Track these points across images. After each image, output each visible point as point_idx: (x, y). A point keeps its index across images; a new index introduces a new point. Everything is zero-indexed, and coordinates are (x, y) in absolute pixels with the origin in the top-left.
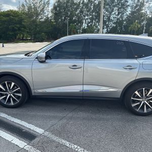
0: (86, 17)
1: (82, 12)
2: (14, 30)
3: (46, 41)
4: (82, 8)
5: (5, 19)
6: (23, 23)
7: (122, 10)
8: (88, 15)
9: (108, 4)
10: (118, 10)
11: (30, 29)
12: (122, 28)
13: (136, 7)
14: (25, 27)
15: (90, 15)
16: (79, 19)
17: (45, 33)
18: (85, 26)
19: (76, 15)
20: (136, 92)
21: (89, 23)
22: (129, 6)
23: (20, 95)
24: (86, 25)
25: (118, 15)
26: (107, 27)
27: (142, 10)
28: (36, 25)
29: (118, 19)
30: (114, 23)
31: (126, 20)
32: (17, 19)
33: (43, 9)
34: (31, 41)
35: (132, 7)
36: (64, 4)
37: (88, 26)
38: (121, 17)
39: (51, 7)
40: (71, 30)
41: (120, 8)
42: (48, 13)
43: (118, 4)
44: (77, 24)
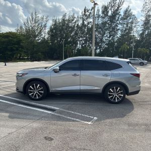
0: (81, 39)
1: (76, 34)
2: (12, 50)
3: (43, 61)
4: (77, 30)
5: (4, 40)
6: (22, 44)
7: (113, 33)
8: (82, 37)
9: (100, 28)
10: (110, 33)
11: (27, 49)
12: (113, 49)
13: (125, 30)
14: (22, 47)
15: (84, 37)
16: (73, 40)
17: (41, 53)
18: (79, 46)
19: (71, 37)
20: (111, 90)
21: (83, 44)
22: (119, 29)
23: (42, 92)
24: (81, 46)
25: (110, 37)
26: (100, 48)
27: (131, 33)
28: (34, 46)
29: (109, 41)
30: (106, 44)
31: (117, 42)
32: (15, 40)
33: (40, 31)
34: (28, 60)
35: (122, 31)
36: (60, 27)
37: (82, 47)
38: (113, 39)
39: (47, 30)
40: (66, 51)
41: (111, 31)
42: (45, 34)
43: (110, 28)
44: (72, 45)
